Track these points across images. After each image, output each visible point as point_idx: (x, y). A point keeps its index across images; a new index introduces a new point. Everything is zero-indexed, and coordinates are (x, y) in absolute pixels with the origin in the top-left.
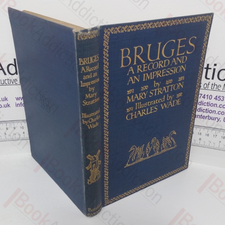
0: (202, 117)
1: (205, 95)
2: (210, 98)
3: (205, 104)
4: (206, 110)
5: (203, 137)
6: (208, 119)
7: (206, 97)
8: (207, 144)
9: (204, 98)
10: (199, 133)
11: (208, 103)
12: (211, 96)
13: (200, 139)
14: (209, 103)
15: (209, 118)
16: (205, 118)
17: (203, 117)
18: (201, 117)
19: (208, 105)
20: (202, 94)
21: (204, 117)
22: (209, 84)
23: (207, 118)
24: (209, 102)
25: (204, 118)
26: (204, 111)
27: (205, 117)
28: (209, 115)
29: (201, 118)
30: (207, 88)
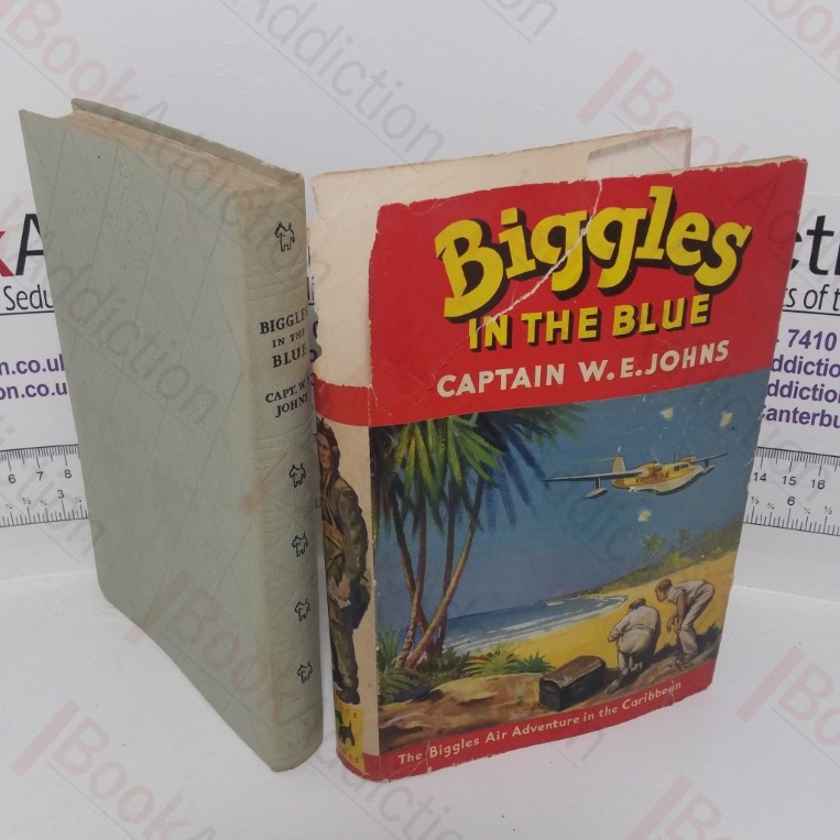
0: (797, 419)
1: (808, 333)
2: (830, 346)
3: (810, 368)
4: (815, 389)
5: (802, 491)
6: (821, 423)
7: (814, 342)
8: (817, 518)
9: (807, 344)
10: (788, 479)
11: (820, 363)
12: (832, 338)
13: (791, 501)
14: (827, 365)
15: (826, 420)
16: (810, 421)
17: (801, 417)
18: (794, 417)
19: (822, 371)
20: (797, 332)
21: (805, 416)
22: (823, 292)
23: (818, 419)
24: (824, 362)
25: (804, 421)
26: (805, 393)
27: (809, 418)
28: (824, 411)
29: (795, 421)
30: (815, 309)
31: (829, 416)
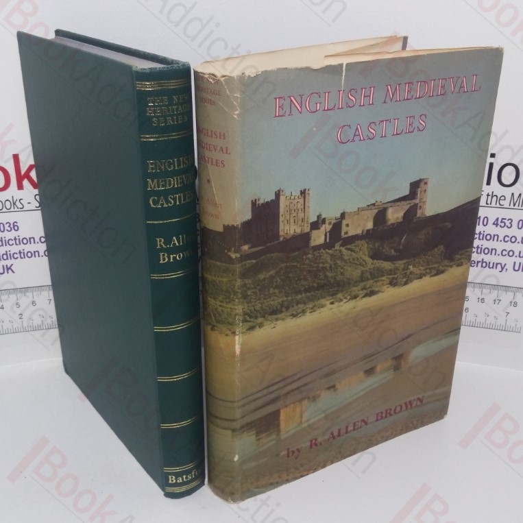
31: (486, 263)
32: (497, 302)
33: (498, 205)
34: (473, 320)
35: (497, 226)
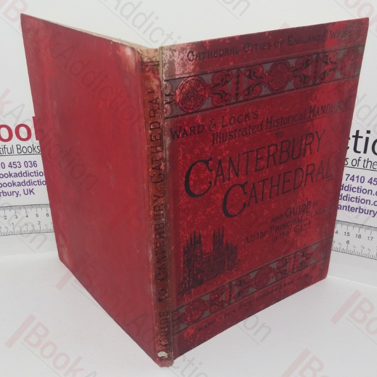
32: (370, 238)
33: (372, 169)
34: (352, 250)
35: (371, 184)
